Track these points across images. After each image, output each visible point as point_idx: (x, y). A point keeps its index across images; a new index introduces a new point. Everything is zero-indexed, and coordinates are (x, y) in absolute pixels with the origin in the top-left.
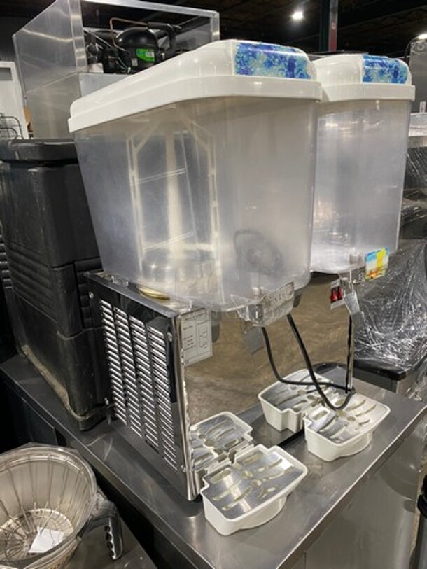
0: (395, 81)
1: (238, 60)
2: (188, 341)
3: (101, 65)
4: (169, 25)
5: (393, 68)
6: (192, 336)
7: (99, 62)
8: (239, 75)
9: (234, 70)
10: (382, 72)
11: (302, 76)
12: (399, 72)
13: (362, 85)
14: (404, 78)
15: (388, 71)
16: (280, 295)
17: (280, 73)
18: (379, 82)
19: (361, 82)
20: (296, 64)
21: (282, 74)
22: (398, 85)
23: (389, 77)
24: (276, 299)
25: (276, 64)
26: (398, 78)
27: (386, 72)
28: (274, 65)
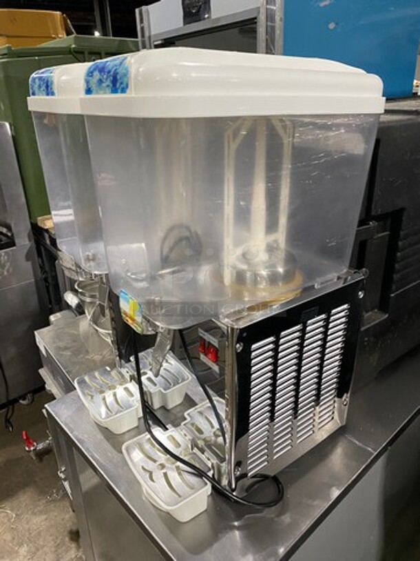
0: (114, 91)
5: (112, 73)
10: (100, 81)
12: (118, 77)
13: (85, 99)
14: (124, 85)
15: (107, 79)
18: (99, 94)
19: (84, 96)
22: (119, 95)
23: (108, 86)
26: (118, 85)
27: (104, 81)
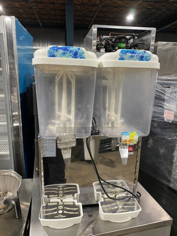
0: (142, 60)
1: (49, 52)
2: (45, 148)
3: (104, 49)
4: (134, 34)
5: (140, 55)
6: (47, 147)
7: (104, 48)
8: (49, 57)
9: (47, 55)
10: (132, 57)
11: (81, 58)
12: (145, 56)
13: (118, 61)
14: (148, 59)
15: (137, 56)
16: (67, 138)
17: (70, 57)
18: (130, 60)
19: (118, 60)
20: (78, 53)
21: (71, 57)
22: (144, 62)
23: (137, 58)
24: (65, 139)
25: (68, 53)
26: (144, 59)
27: (135, 56)
28: (66, 54)
